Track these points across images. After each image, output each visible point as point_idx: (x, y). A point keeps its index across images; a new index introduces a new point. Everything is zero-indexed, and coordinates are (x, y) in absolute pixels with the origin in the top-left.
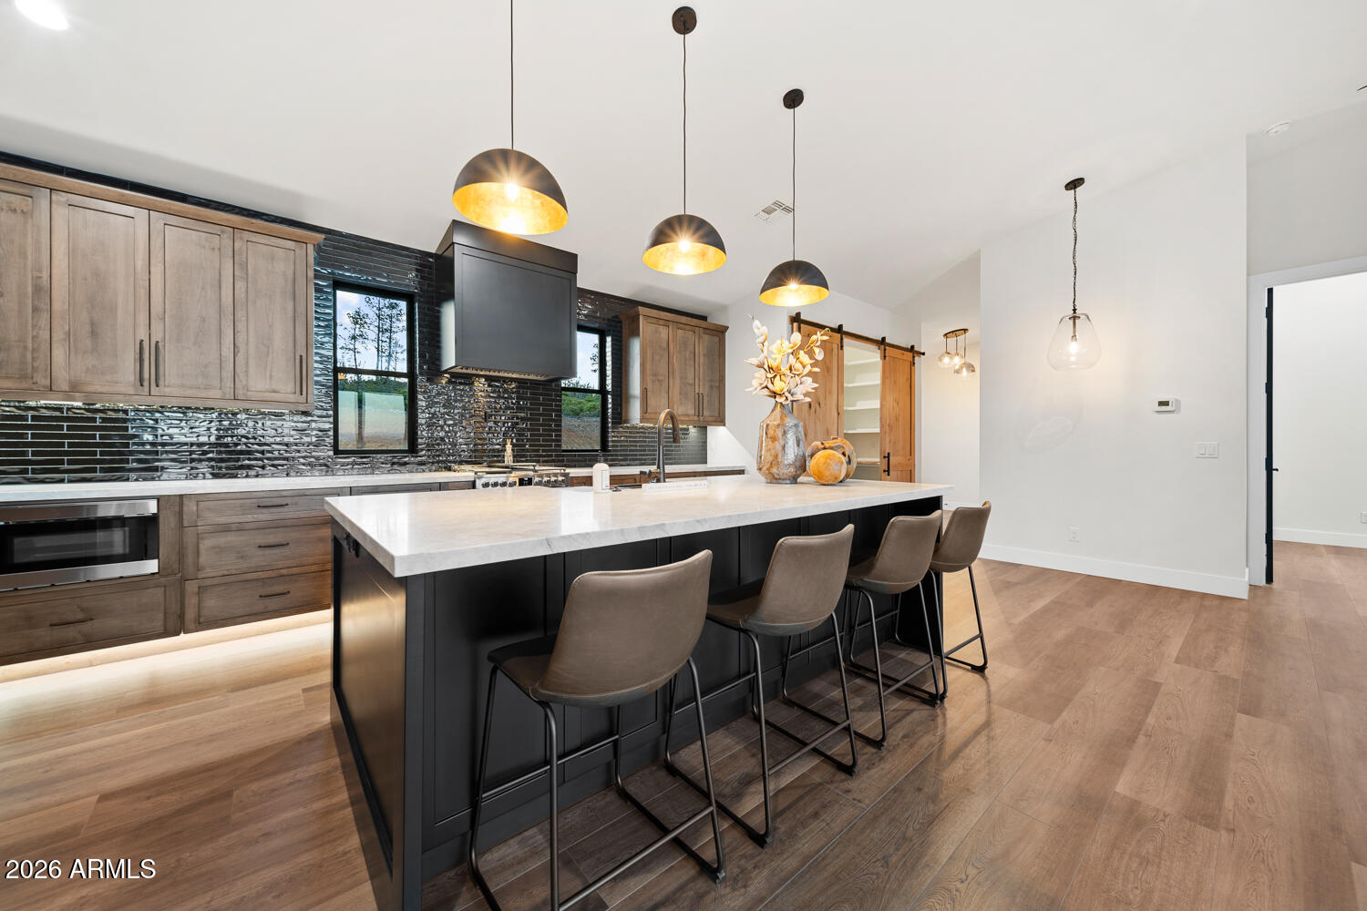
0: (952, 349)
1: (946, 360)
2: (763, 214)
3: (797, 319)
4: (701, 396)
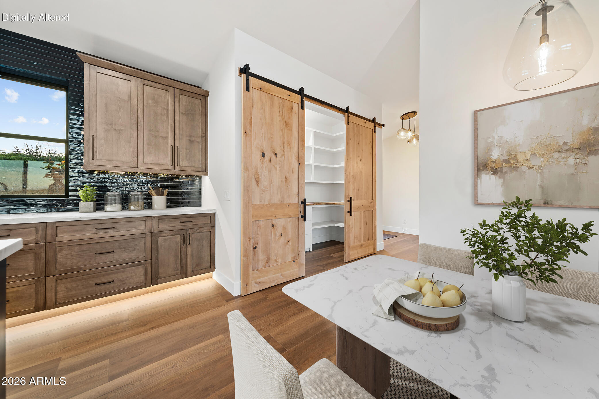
0: (406, 126)
1: (402, 133)
3: (245, 70)
4: (176, 148)
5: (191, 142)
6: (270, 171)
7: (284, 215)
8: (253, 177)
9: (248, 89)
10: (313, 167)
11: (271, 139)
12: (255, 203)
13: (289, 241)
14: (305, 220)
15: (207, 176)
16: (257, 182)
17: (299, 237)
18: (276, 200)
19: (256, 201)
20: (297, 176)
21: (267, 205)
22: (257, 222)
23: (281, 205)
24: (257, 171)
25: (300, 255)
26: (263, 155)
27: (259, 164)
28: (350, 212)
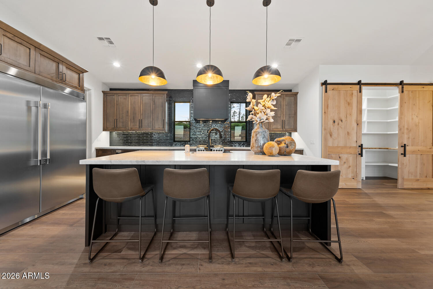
2: (286, 46)
3: (325, 83)
4: (284, 121)
5: (290, 117)
6: (338, 129)
7: (347, 153)
8: (329, 133)
9: (326, 92)
10: (366, 123)
11: (339, 113)
12: (329, 145)
13: (350, 167)
14: (362, 156)
15: (296, 133)
16: (331, 136)
17: (357, 166)
18: (341, 144)
19: (330, 144)
20: (356, 131)
21: (336, 146)
22: (331, 155)
23: (345, 147)
24: (330, 130)
25: (357, 176)
26: (334, 122)
27: (332, 126)
28: (404, 154)
